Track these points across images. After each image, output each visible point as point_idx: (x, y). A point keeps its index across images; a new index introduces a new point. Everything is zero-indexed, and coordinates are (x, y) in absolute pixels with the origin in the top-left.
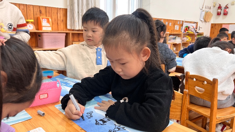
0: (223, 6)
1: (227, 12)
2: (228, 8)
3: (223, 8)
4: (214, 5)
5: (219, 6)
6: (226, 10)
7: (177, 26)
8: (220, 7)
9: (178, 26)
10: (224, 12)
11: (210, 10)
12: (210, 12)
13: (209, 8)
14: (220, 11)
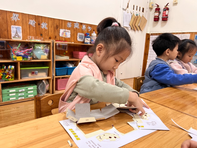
0: (162, 7)
1: (167, 15)
2: (168, 9)
3: (162, 11)
4: (151, 6)
5: (156, 7)
6: (165, 13)
7: (65, 31)
8: (158, 10)
9: (70, 31)
10: (163, 16)
11: (143, 13)
12: (143, 16)
13: (141, 10)
14: (157, 14)
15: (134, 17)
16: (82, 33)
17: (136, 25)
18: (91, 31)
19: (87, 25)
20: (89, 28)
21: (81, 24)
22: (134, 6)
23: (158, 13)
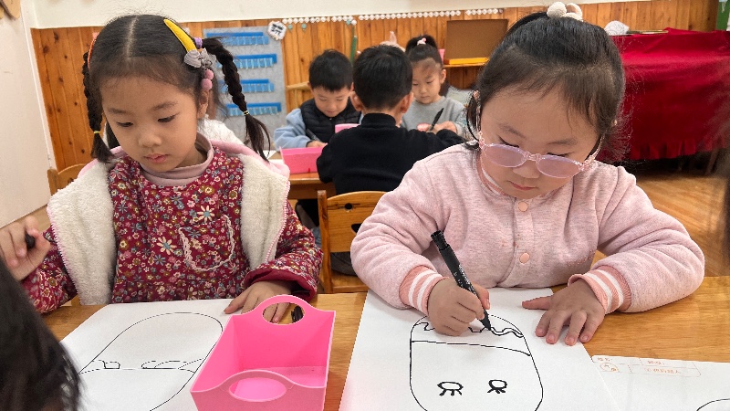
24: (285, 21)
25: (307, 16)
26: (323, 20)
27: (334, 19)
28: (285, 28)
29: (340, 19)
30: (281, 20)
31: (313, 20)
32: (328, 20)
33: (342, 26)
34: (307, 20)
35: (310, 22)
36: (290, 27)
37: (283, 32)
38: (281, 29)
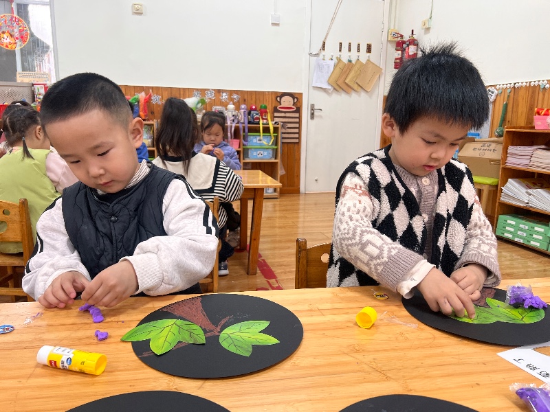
1: (413, 56)
4: (389, 38)
6: (408, 52)
8: (401, 44)
11: (368, 54)
12: (368, 60)
13: (364, 48)
14: (398, 54)
15: (341, 65)
16: (220, 105)
17: (347, 81)
18: (238, 101)
19: (231, 92)
20: (235, 97)
21: (219, 91)
22: (341, 44)
23: (400, 52)
24: (498, 87)
25: (513, 82)
26: (524, 84)
27: (532, 84)
28: (496, 92)
29: (536, 83)
30: (495, 86)
31: (517, 85)
32: (528, 85)
33: (538, 88)
34: (512, 85)
35: (514, 87)
36: (500, 91)
37: (494, 95)
38: (493, 93)
